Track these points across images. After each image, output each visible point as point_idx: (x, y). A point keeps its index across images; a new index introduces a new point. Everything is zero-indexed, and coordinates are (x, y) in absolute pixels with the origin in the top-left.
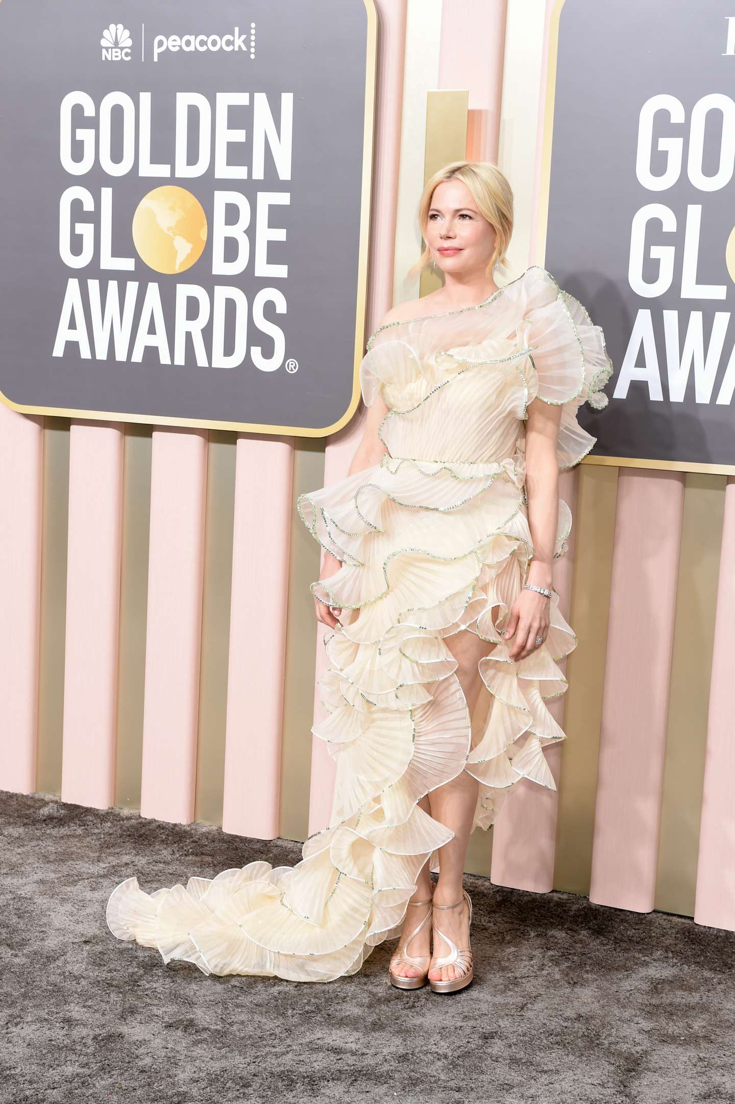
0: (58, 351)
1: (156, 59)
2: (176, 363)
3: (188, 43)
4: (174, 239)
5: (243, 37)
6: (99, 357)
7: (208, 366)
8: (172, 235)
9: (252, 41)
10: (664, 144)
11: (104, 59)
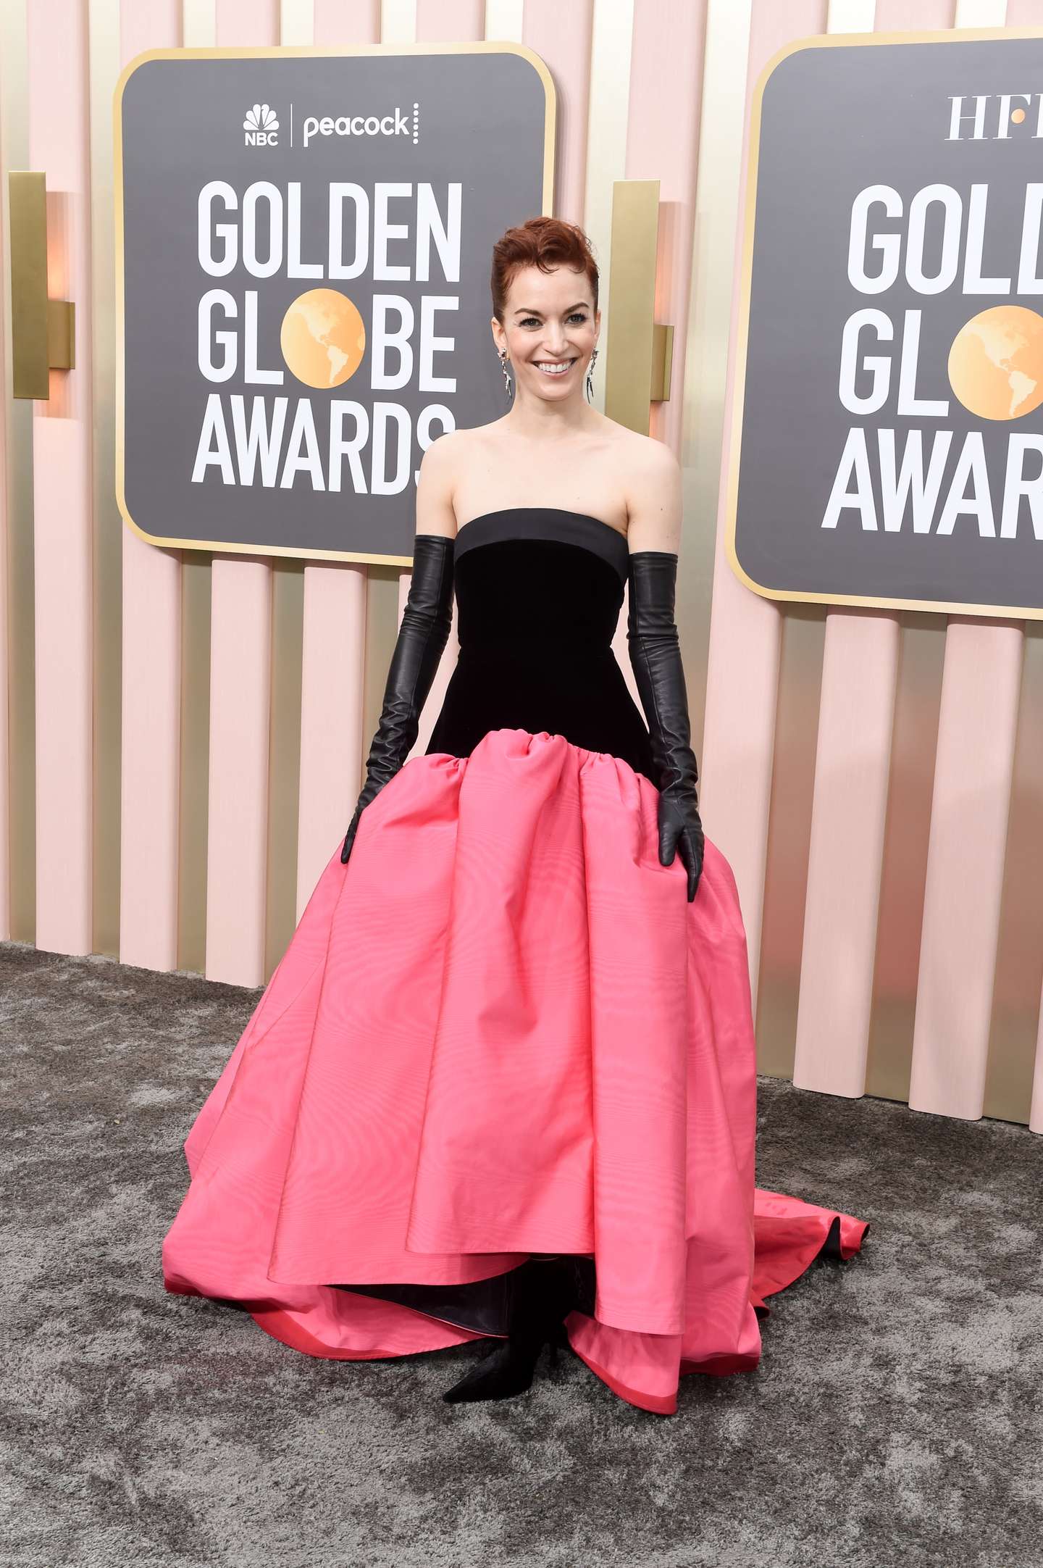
0: (198, 476)
1: (306, 144)
2: (331, 489)
3: (343, 126)
4: (328, 349)
5: (405, 119)
6: (243, 483)
7: (367, 493)
8: (325, 344)
9: (416, 124)
10: (879, 241)
11: (247, 144)
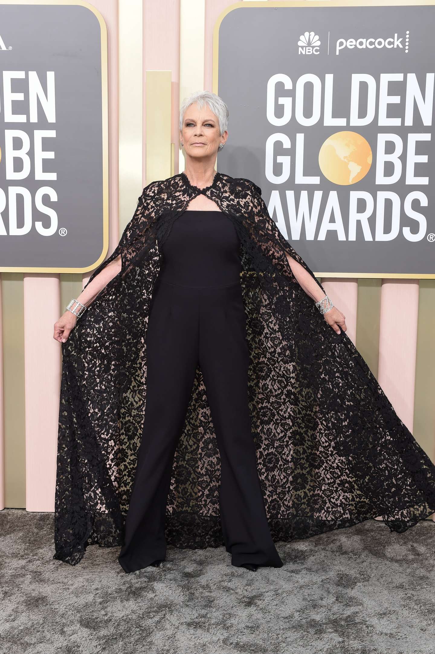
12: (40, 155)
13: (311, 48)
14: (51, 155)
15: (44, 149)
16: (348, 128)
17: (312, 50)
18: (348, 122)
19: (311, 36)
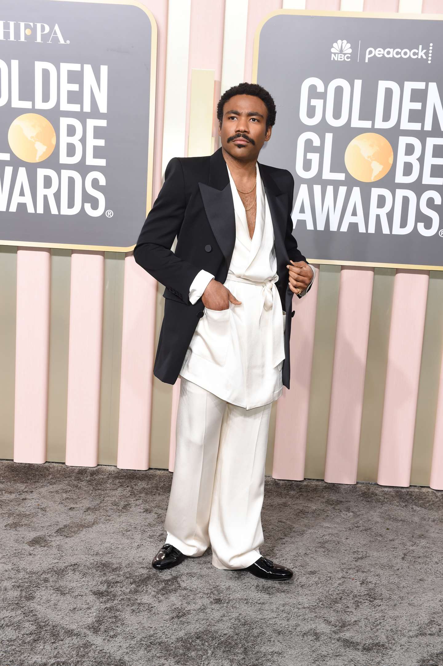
12: (92, 142)
13: (343, 55)
14: (101, 143)
15: (96, 137)
16: (373, 130)
17: (344, 57)
18: (373, 124)
19: (343, 44)
